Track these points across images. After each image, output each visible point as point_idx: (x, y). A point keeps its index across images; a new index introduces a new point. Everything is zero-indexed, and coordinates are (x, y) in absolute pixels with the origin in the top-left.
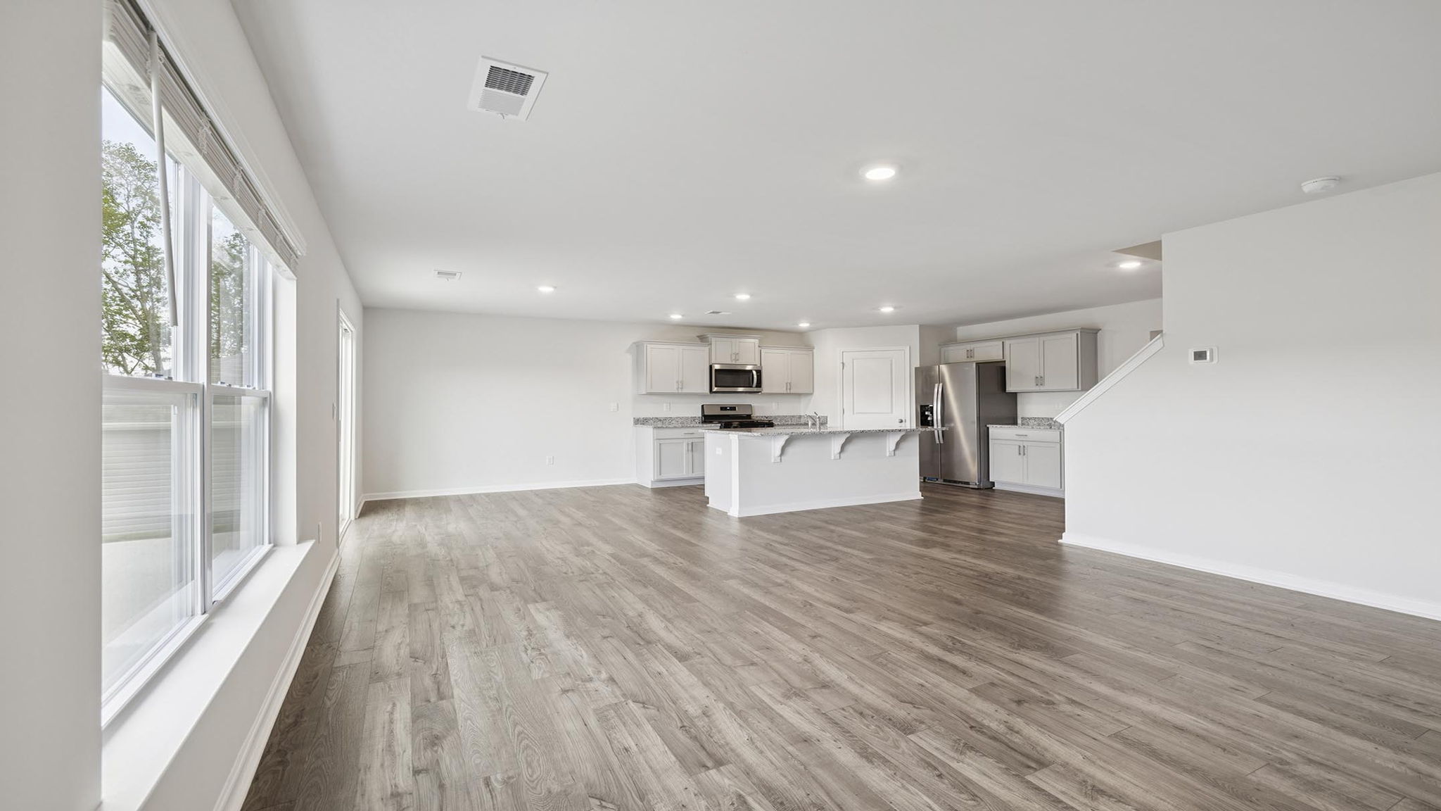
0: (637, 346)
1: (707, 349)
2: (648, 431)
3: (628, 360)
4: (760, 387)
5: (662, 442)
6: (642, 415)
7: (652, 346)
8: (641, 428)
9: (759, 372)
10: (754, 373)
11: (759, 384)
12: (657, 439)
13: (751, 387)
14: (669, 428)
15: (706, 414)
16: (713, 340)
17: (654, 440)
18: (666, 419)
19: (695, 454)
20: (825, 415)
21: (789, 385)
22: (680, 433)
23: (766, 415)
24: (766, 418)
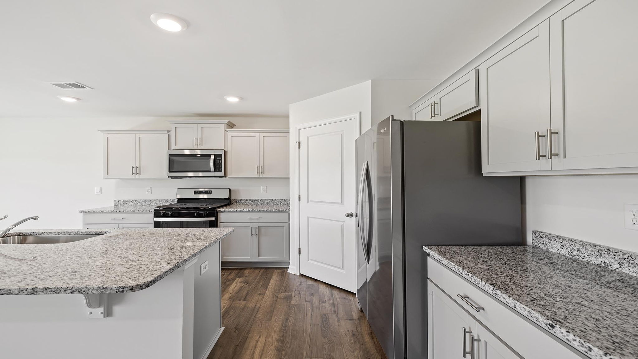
1: (166, 136)
4: (221, 171)
6: (122, 198)
7: (110, 135)
9: (220, 156)
11: (219, 169)
16: (173, 126)
21: (261, 169)
23: (251, 199)
24: (252, 201)
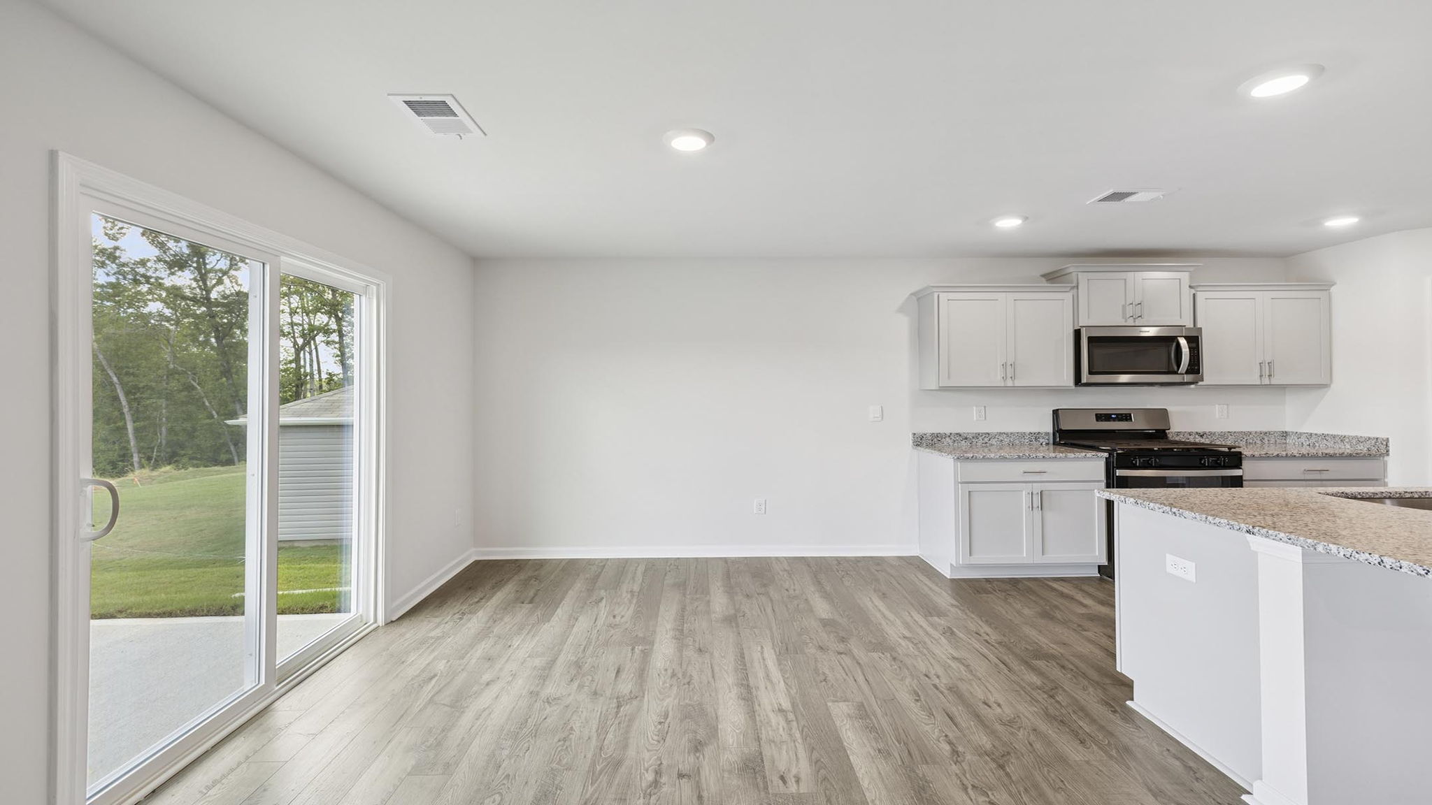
0: (918, 299)
1: (1068, 297)
2: (944, 465)
3: (903, 325)
4: (1198, 372)
5: (972, 487)
6: (929, 428)
7: (952, 296)
8: (930, 457)
9: (1194, 341)
10: (1183, 342)
11: (1195, 367)
12: (962, 483)
13: (1176, 373)
14: (990, 459)
15: (1064, 427)
16: (1083, 278)
17: (956, 483)
18: (977, 436)
19: (1049, 516)
20: (1382, 435)
21: (1268, 368)
22: (1015, 470)
23: (1199, 431)
24: (1201, 436)
